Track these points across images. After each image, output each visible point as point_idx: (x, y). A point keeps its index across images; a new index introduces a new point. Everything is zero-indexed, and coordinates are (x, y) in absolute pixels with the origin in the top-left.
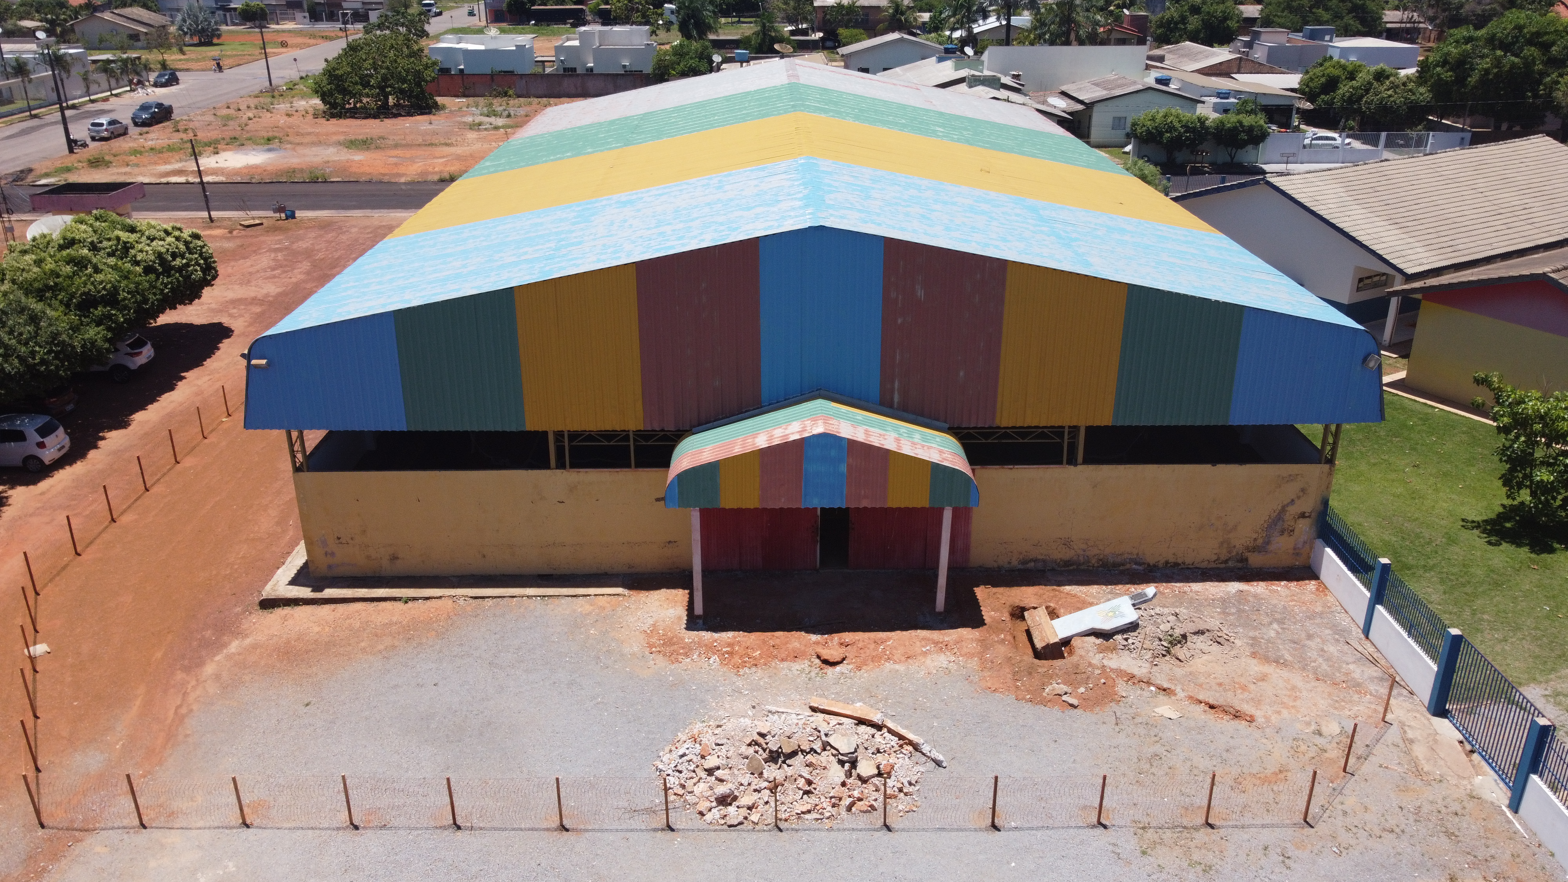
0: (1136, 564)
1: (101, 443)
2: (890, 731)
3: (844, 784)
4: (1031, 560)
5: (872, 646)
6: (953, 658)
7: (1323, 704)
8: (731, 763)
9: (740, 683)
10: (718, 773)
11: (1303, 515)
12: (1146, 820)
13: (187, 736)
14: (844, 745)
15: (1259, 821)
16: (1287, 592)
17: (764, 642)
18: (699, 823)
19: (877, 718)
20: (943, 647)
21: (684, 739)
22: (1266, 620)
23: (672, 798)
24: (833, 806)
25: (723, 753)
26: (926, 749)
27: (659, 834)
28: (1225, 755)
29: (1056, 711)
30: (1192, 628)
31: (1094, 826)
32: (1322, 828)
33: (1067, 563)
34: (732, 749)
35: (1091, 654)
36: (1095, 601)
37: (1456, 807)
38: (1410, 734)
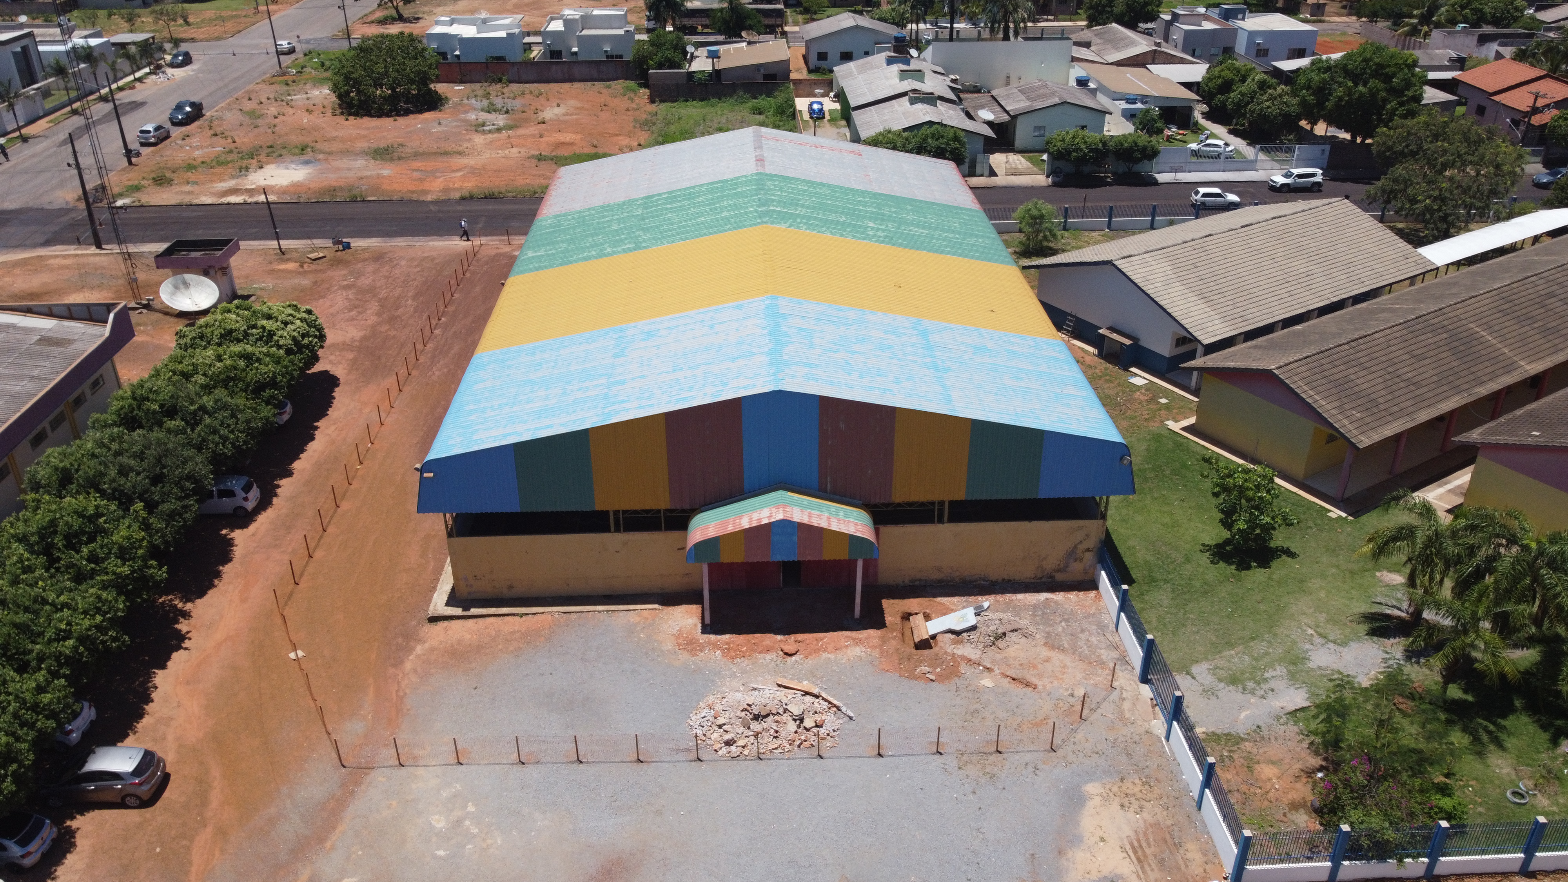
0: (984, 580)
1: (279, 491)
2: (823, 699)
3: (796, 732)
4: (917, 580)
5: (815, 643)
6: (864, 649)
7: (1079, 676)
8: (732, 721)
9: (734, 669)
10: (725, 727)
11: (1088, 550)
12: (964, 749)
13: (408, 710)
14: (796, 710)
15: (1026, 749)
16: (1076, 599)
17: (749, 641)
18: (715, 756)
19: (816, 691)
20: (858, 642)
21: (703, 706)
22: (1058, 619)
23: (699, 742)
24: (790, 745)
25: (727, 715)
26: (844, 709)
27: (693, 763)
28: (1015, 710)
29: (922, 684)
30: (1010, 628)
31: (934, 754)
32: (1060, 752)
33: (940, 581)
34: (732, 713)
35: (947, 646)
36: (955, 608)
37: (1136, 738)
38: (1125, 695)
